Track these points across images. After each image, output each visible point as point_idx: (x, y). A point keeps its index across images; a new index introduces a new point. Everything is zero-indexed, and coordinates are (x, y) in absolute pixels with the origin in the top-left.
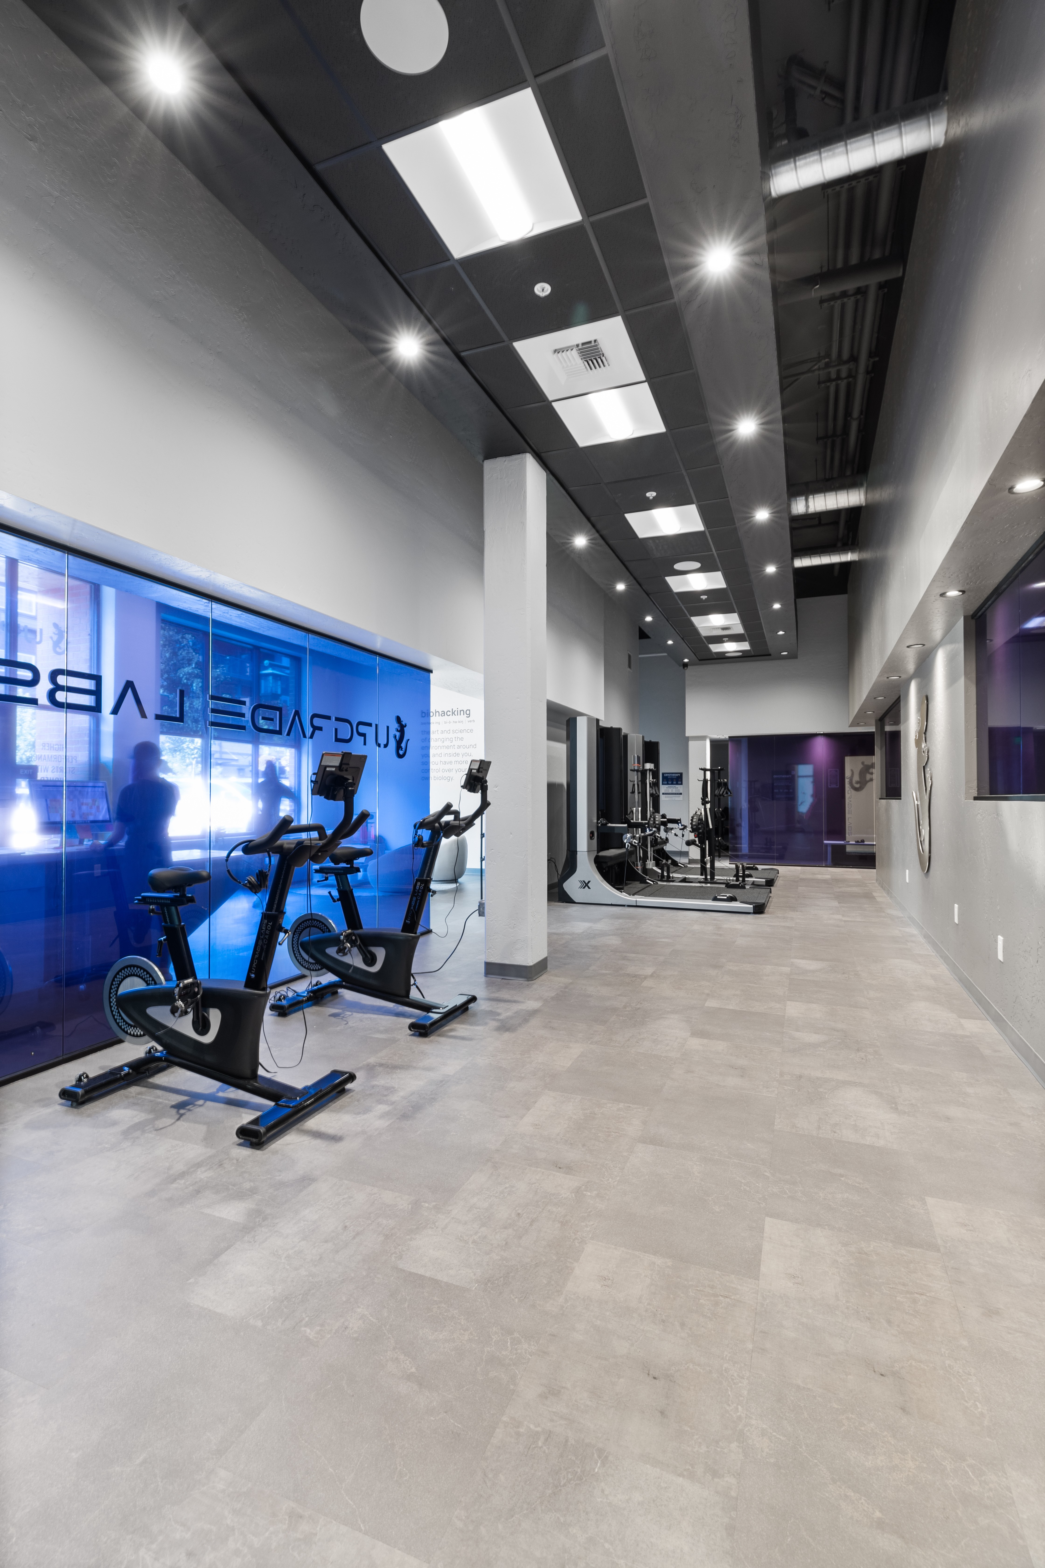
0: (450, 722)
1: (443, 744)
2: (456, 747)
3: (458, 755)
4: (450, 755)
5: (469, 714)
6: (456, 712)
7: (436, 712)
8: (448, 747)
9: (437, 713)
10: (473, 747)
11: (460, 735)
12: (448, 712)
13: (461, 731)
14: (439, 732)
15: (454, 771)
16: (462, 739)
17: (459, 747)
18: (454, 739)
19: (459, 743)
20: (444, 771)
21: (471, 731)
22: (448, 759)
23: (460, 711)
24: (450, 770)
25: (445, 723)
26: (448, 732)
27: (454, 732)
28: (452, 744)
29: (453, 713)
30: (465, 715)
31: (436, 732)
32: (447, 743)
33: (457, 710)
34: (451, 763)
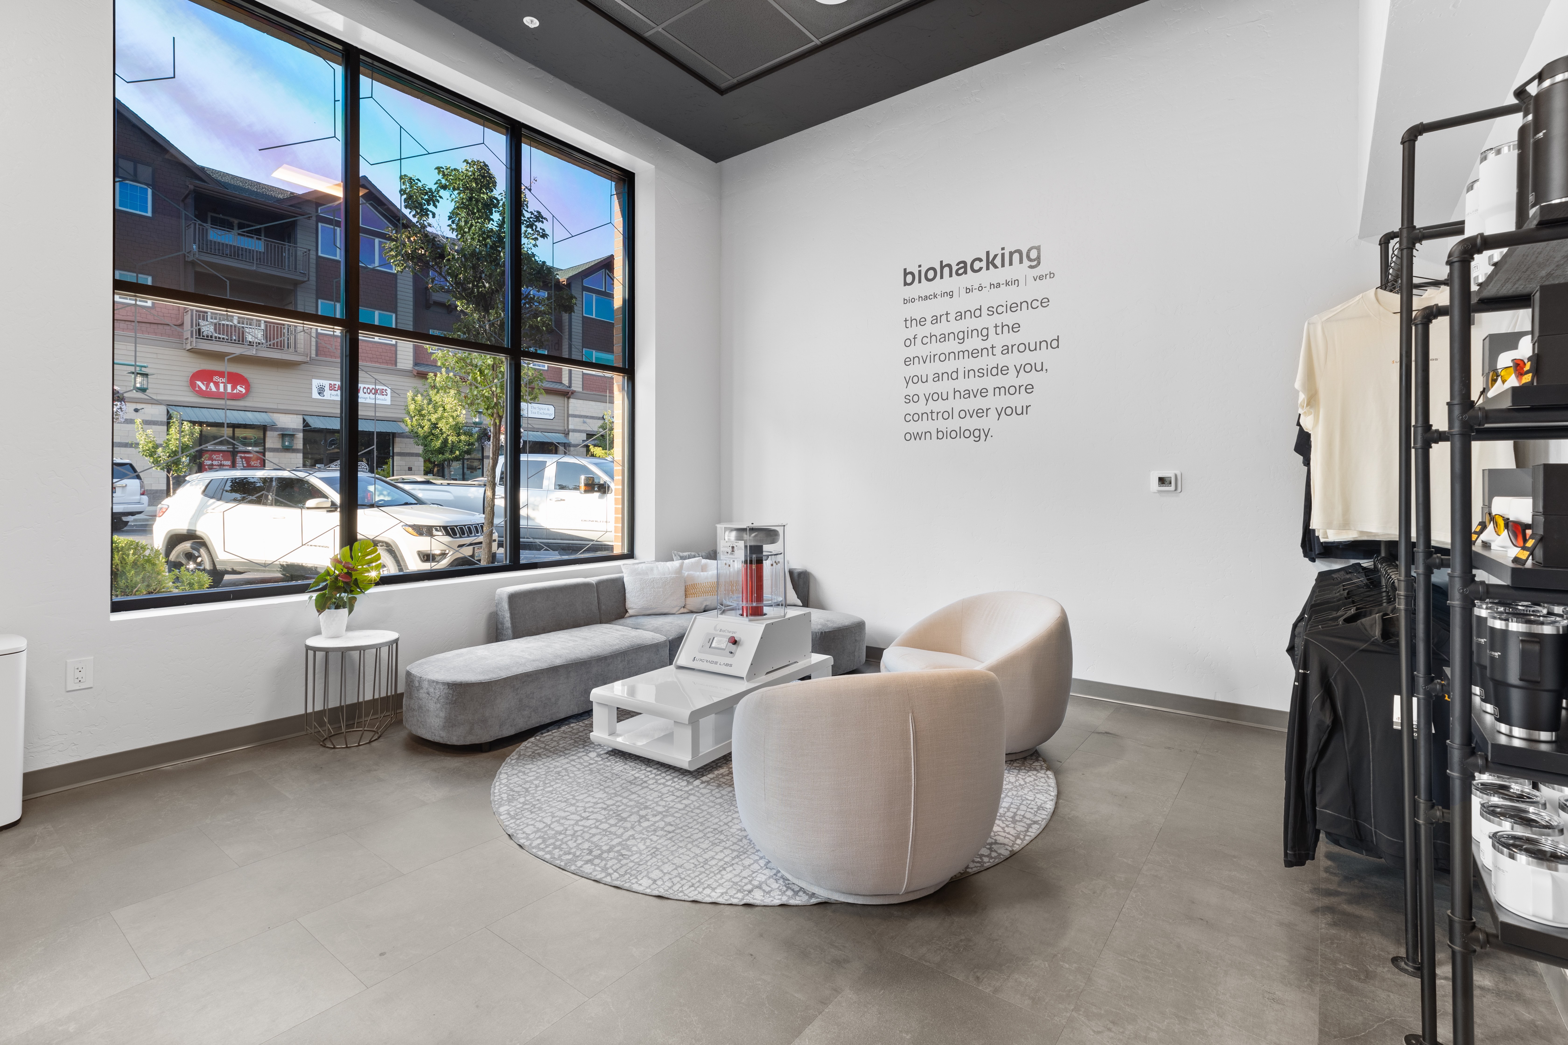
0: (981, 288)
1: (963, 347)
2: (997, 351)
3: (1003, 370)
4: (981, 373)
5: (1038, 258)
6: (999, 258)
7: (942, 268)
8: (974, 354)
9: (946, 270)
10: (1049, 345)
11: (1009, 318)
12: (977, 263)
13: (1013, 308)
14: (951, 317)
15: (993, 414)
16: (1015, 328)
17: (1007, 350)
18: (992, 331)
19: (1009, 338)
20: (965, 414)
21: (1044, 302)
22: (974, 384)
23: (1011, 254)
24: (980, 413)
25: (968, 290)
26: (976, 313)
27: (992, 311)
28: (988, 344)
29: (990, 263)
30: (1026, 262)
31: (944, 317)
32: (973, 343)
33: (1000, 252)
34: (983, 392)
